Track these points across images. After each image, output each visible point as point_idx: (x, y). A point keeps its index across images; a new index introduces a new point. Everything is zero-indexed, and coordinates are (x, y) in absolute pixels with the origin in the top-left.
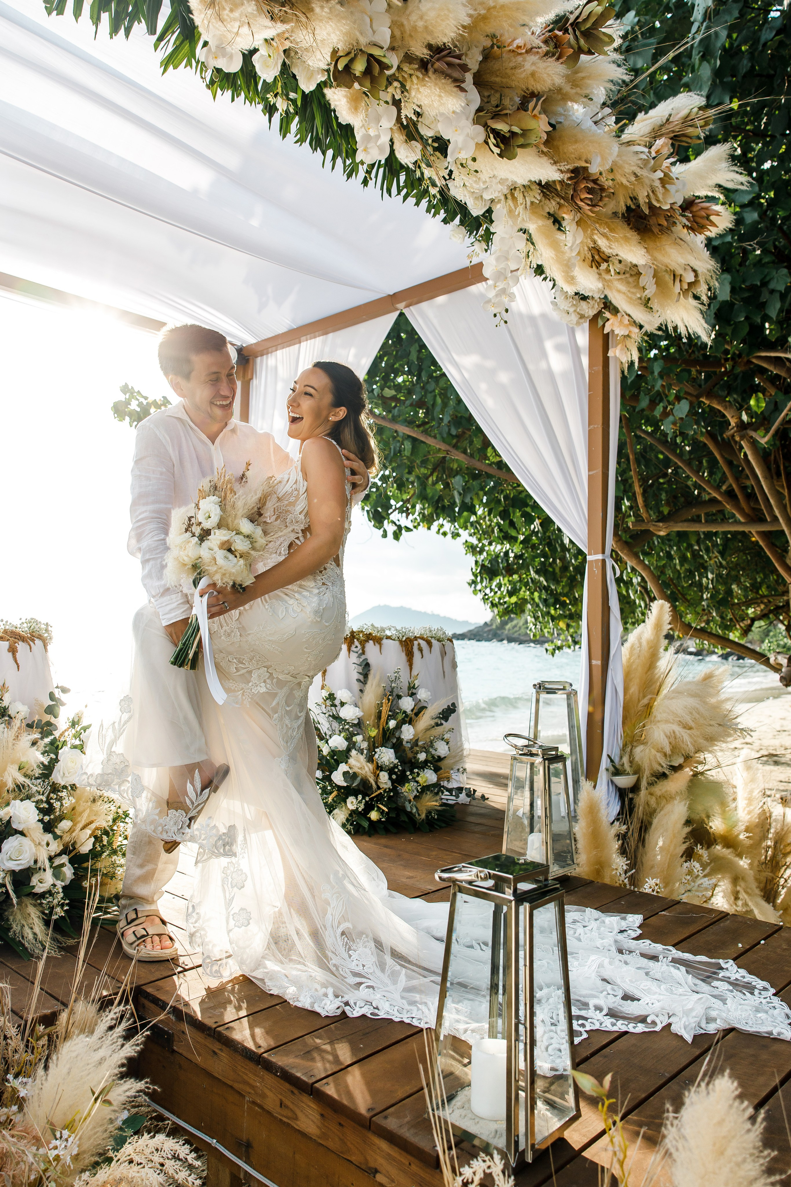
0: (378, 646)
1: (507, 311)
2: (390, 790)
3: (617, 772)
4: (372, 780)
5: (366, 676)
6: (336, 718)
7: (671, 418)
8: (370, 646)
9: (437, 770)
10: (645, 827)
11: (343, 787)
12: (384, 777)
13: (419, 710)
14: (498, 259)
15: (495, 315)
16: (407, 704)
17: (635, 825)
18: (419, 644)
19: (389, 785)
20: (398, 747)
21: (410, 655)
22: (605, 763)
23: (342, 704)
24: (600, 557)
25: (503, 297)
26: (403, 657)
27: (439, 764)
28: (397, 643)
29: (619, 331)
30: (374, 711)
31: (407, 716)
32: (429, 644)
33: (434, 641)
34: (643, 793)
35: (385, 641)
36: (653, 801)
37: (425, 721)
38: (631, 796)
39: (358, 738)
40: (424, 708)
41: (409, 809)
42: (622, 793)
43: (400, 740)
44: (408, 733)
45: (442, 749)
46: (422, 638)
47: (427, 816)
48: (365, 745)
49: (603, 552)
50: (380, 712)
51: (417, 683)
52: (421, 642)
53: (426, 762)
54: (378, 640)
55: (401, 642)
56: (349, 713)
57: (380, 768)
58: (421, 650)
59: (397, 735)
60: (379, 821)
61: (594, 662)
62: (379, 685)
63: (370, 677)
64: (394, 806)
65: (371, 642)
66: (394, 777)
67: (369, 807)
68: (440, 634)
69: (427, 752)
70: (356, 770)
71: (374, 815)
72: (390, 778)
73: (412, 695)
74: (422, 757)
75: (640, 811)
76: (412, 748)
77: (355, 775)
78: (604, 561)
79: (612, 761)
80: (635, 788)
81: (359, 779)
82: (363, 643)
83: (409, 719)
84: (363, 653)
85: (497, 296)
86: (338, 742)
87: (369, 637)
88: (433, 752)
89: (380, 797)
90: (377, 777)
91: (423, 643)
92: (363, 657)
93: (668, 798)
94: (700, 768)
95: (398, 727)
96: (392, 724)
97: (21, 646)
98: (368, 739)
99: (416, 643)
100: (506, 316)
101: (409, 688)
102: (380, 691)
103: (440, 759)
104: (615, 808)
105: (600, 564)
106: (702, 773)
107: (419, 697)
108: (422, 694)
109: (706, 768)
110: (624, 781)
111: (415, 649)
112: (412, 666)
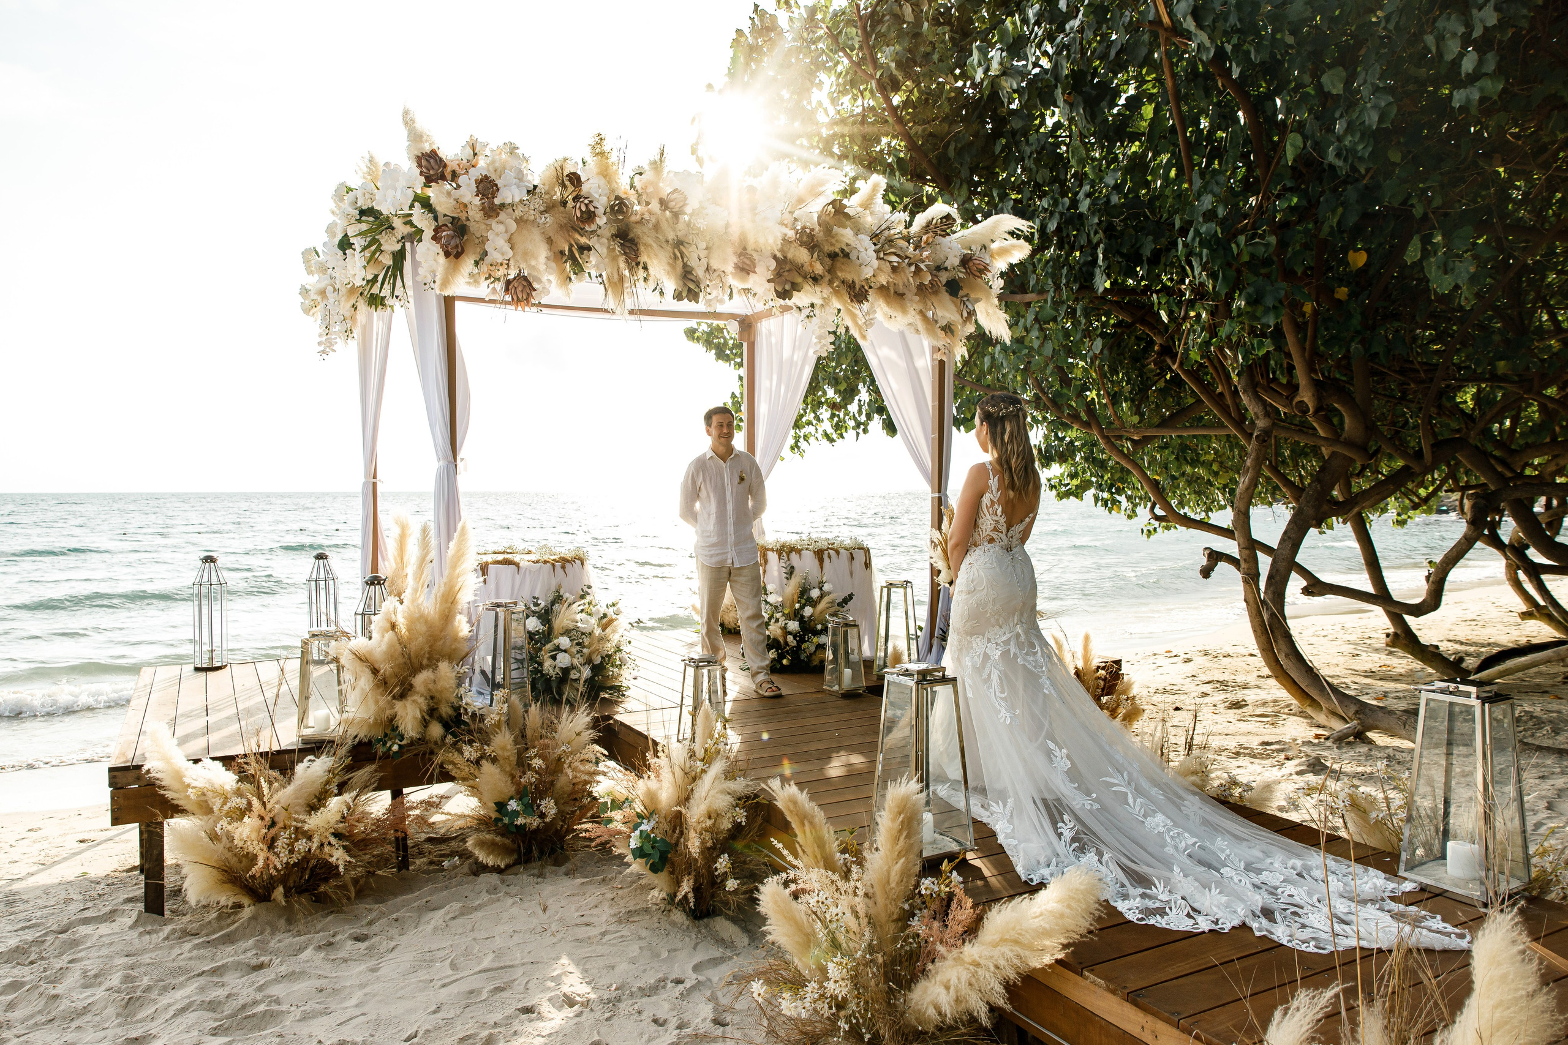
0: (799, 555)
2: (794, 647)
4: (781, 640)
5: (790, 574)
8: (793, 555)
12: (790, 638)
13: (821, 597)
16: (814, 593)
18: (829, 554)
19: (795, 643)
20: (801, 620)
21: (821, 561)
24: (936, 495)
26: (817, 562)
28: (812, 552)
30: (789, 598)
31: (812, 601)
32: (837, 552)
33: (842, 551)
35: (804, 552)
37: (823, 605)
39: (779, 615)
40: (825, 596)
41: (806, 659)
43: (802, 617)
44: (808, 611)
46: (832, 549)
48: (781, 619)
49: (939, 492)
50: (793, 598)
51: (824, 579)
52: (831, 551)
53: (822, 630)
54: (799, 552)
55: (815, 552)
56: (773, 599)
57: (788, 633)
58: (830, 557)
59: (802, 613)
60: (787, 665)
62: (797, 581)
63: (792, 576)
64: (796, 656)
65: (794, 553)
66: (798, 639)
67: (781, 657)
68: (851, 545)
69: (822, 624)
71: (785, 662)
72: (795, 639)
73: (821, 589)
74: (819, 627)
76: (810, 621)
78: (940, 498)
82: (788, 554)
83: (813, 603)
84: (789, 560)
87: (792, 549)
89: (787, 651)
90: (785, 638)
91: (832, 553)
92: (788, 563)
95: (802, 607)
96: (797, 606)
97: (568, 565)
98: (783, 615)
99: (826, 552)
101: (819, 583)
102: (798, 585)
105: (936, 500)
107: (824, 588)
108: (826, 587)
111: (825, 556)
112: (822, 568)
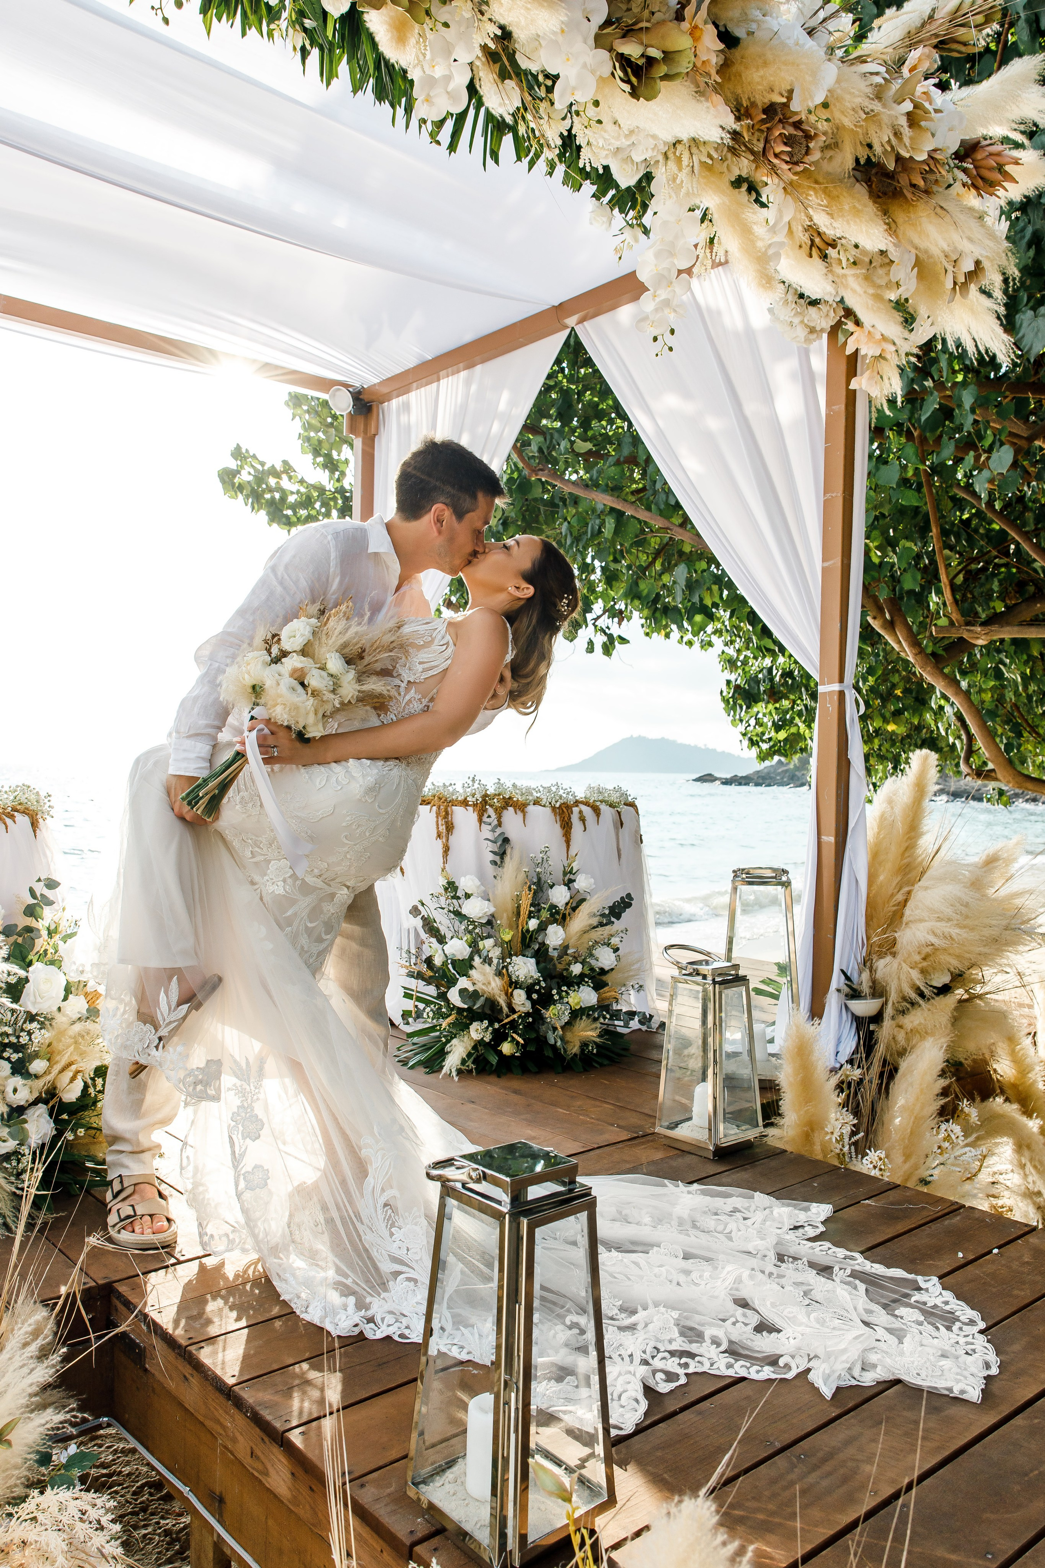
0: (520, 815)
1: (672, 332)
2: (528, 1014)
3: (854, 994)
4: (502, 1001)
5: (502, 854)
6: (458, 914)
7: (986, 474)
8: (509, 814)
9: (599, 986)
10: (889, 1072)
11: (463, 1010)
12: (520, 996)
13: (576, 903)
14: (657, 255)
15: (655, 339)
16: (559, 896)
17: (876, 1068)
18: (581, 812)
19: (528, 1007)
20: (541, 955)
21: (566, 826)
22: (836, 981)
23: (468, 896)
24: (836, 687)
25: (667, 311)
26: (558, 830)
27: (604, 978)
28: (548, 810)
29: (868, 350)
30: (510, 906)
31: (558, 912)
32: (597, 811)
33: (603, 808)
34: (887, 1023)
35: (531, 808)
36: (901, 1036)
37: (581, 920)
38: (872, 1027)
39: (488, 943)
40: (584, 900)
41: (552, 1042)
42: (859, 1022)
43: (544, 946)
44: (555, 936)
45: (605, 958)
46: (587, 804)
47: (582, 1050)
48: (496, 953)
49: (841, 680)
50: (519, 907)
51: (575, 866)
52: (584, 808)
53: (582, 976)
54: (521, 807)
55: (554, 808)
56: (475, 909)
57: (514, 984)
58: (583, 819)
59: (540, 939)
60: (513, 1056)
61: (824, 838)
62: (518, 870)
63: (507, 859)
64: (533, 1035)
65: (511, 809)
66: (535, 996)
67: (499, 1037)
68: (614, 798)
69: (583, 963)
70: (479, 987)
71: (507, 1048)
72: (529, 997)
73: (569, 883)
74: (576, 969)
75: (880, 1050)
76: (560, 957)
77: (475, 995)
78: (842, 694)
79: (848, 978)
80: (877, 1018)
81: (482, 999)
82: (499, 812)
83: (560, 917)
84: (500, 824)
85: (656, 310)
86: (458, 948)
87: (508, 802)
88: (593, 962)
89: (513, 1025)
90: (509, 996)
91: (587, 810)
92: (499, 831)
93: (921, 1033)
94: (978, 989)
95: (542, 928)
96: (533, 924)
98: (499, 943)
99: (575, 810)
100: (670, 340)
101: (565, 874)
102: (522, 876)
103: (603, 972)
104: (849, 1044)
105: (836, 698)
106: (980, 997)
107: (576, 885)
108: (582, 883)
109: (987, 989)
110: (864, 1007)
111: (575, 818)
112: (568, 842)
